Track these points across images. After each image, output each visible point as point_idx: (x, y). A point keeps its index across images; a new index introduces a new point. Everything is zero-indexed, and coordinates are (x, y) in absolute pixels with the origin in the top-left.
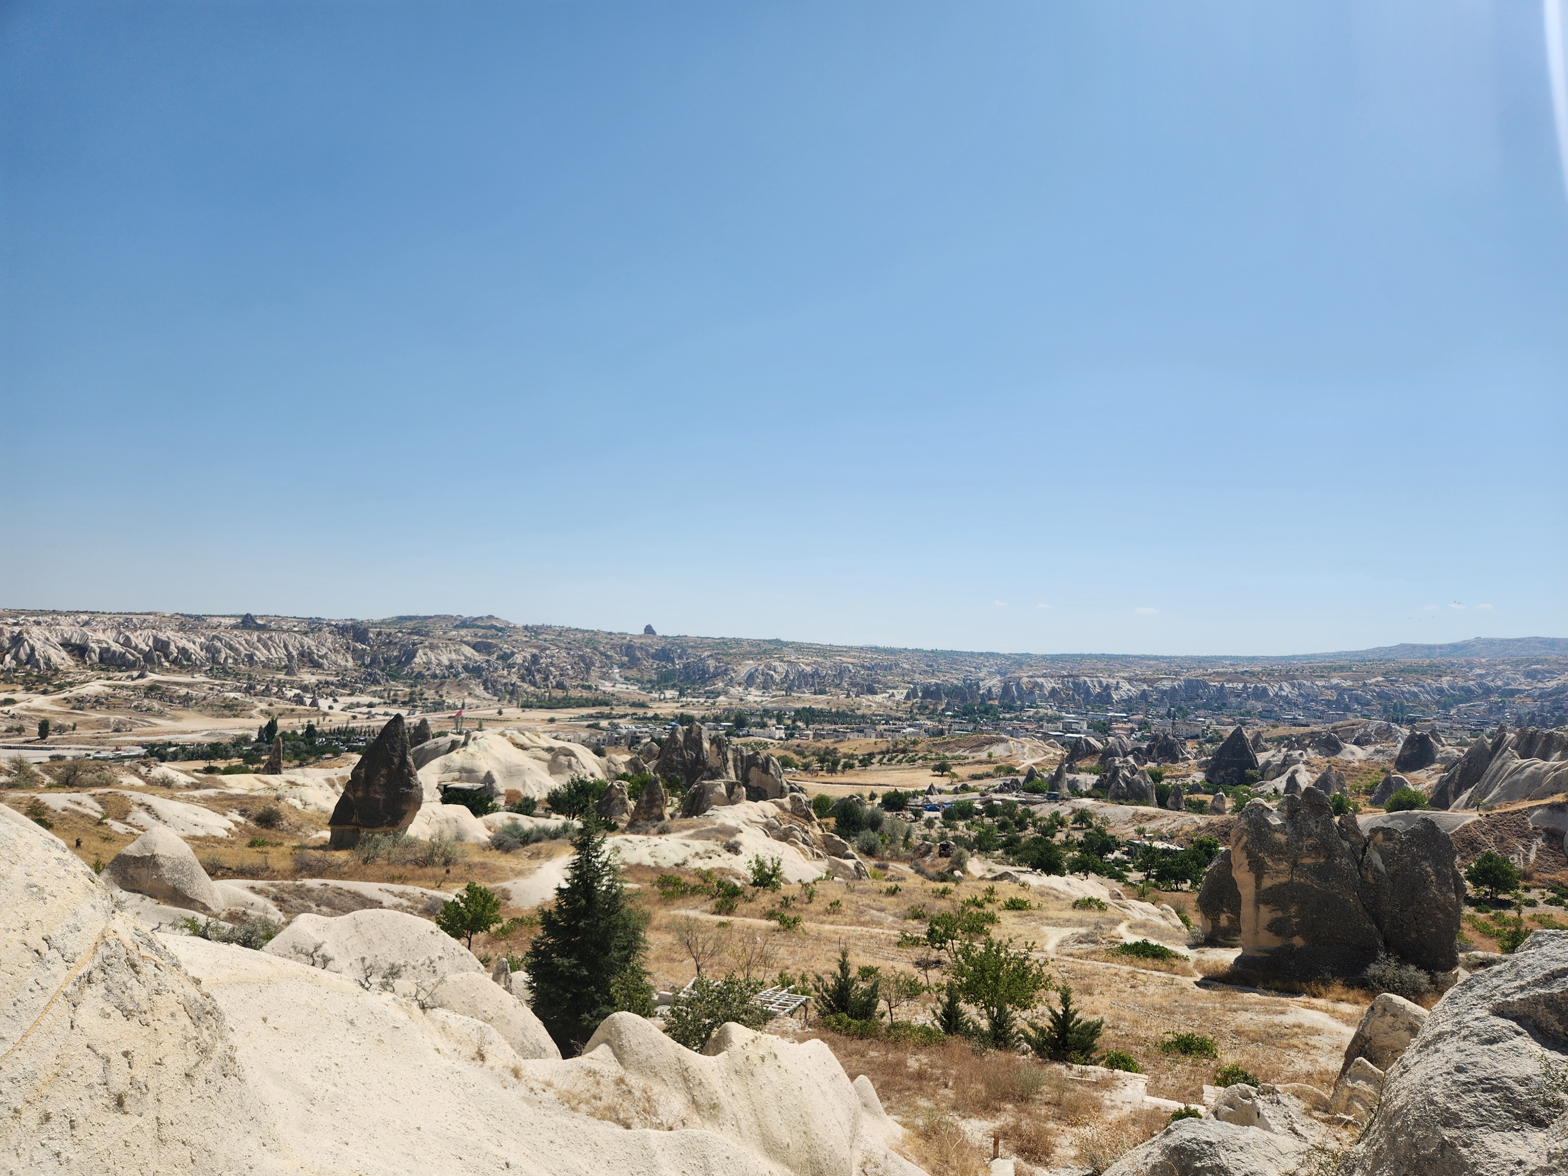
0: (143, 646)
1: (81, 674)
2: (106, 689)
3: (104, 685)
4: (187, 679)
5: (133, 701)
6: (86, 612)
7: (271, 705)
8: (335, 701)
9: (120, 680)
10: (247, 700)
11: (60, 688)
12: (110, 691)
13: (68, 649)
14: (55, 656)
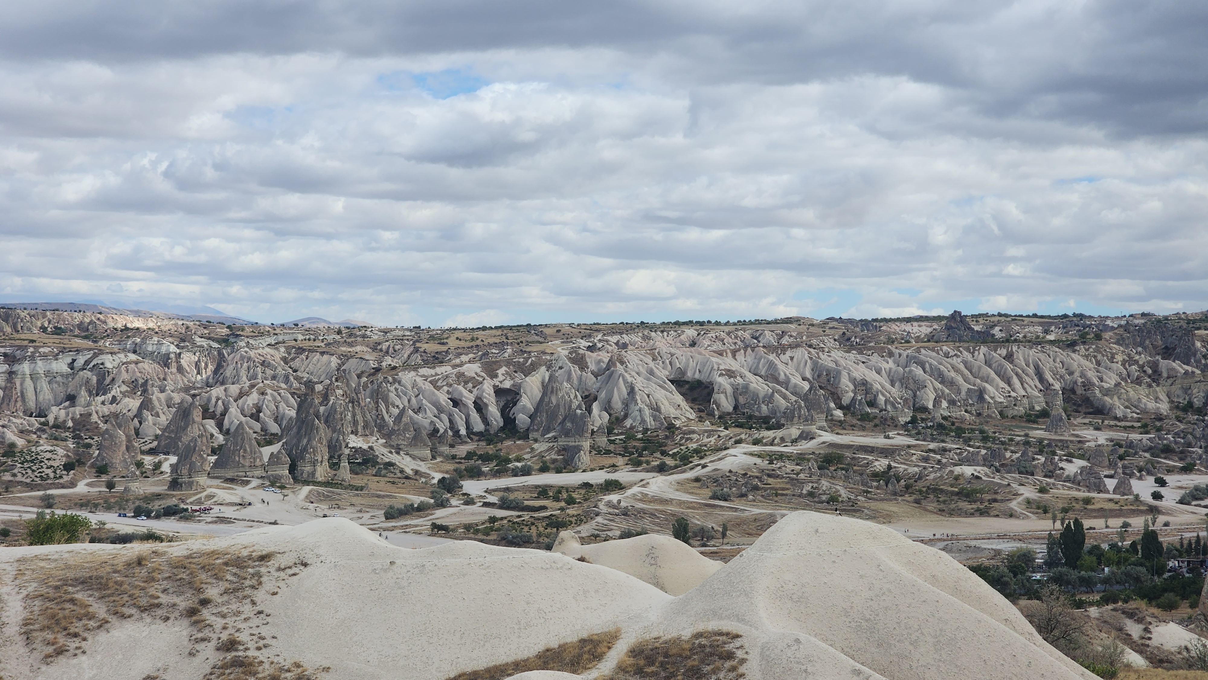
0: (797, 380)
1: (710, 433)
2: (758, 461)
3: (752, 454)
4: (879, 441)
5: (802, 483)
6: (691, 322)
7: (1042, 490)
8: (1162, 483)
9: (772, 444)
10: (997, 480)
11: (685, 460)
12: (763, 464)
13: (683, 390)
14: (666, 403)
